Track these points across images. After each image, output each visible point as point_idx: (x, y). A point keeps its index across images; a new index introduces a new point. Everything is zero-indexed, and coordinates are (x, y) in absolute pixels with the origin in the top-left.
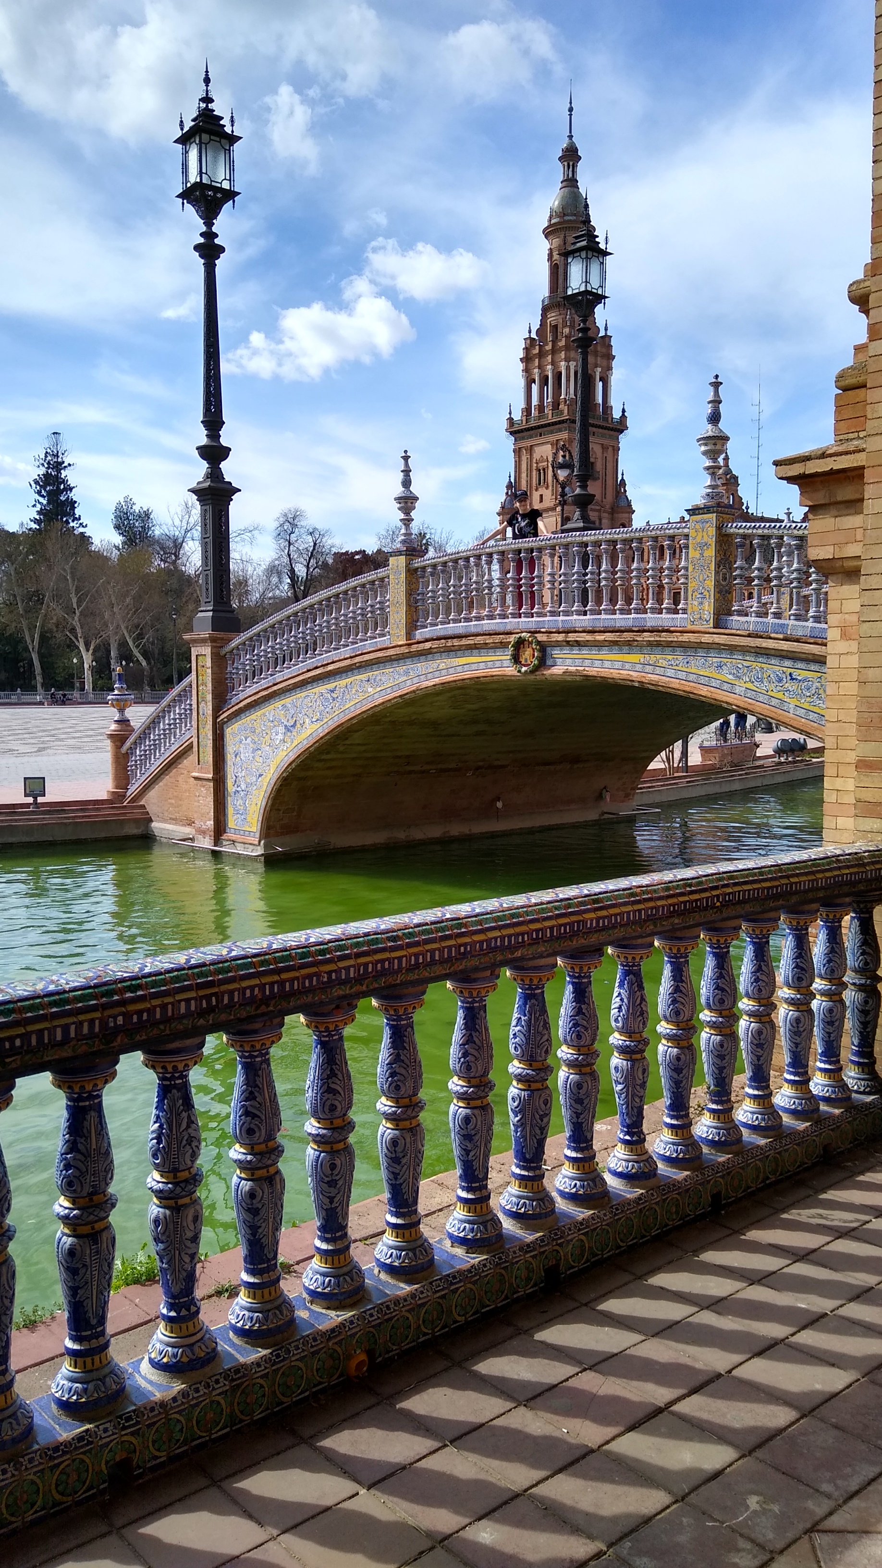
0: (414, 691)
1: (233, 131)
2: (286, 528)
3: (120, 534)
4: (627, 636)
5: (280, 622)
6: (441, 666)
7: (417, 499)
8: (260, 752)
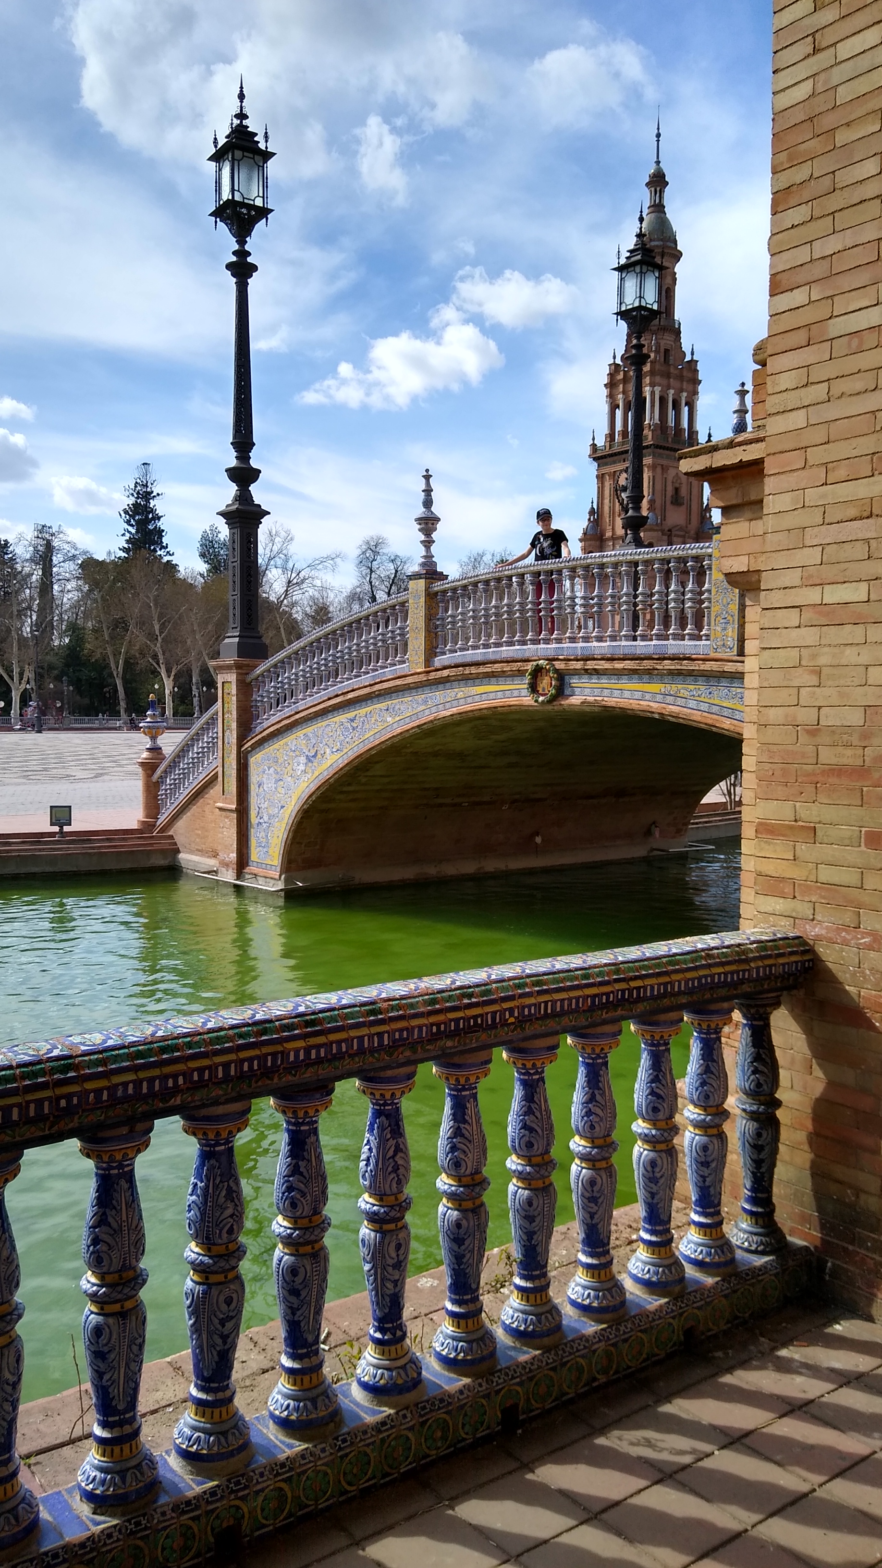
0: (431, 721)
1: (266, 148)
2: (368, 555)
3: (205, 562)
4: (647, 664)
5: (303, 648)
6: (459, 695)
7: (438, 520)
8: (282, 783)
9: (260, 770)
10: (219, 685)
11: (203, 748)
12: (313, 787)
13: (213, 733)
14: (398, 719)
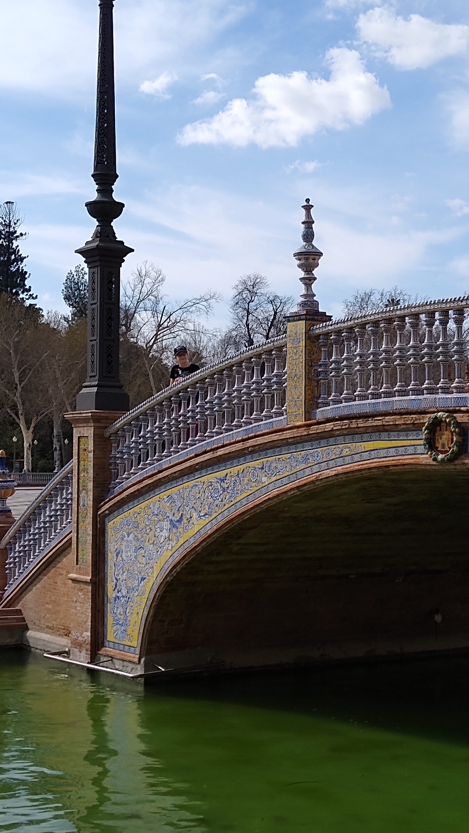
5: (168, 399)
8: (143, 551)
9: (119, 535)
10: (75, 440)
11: (56, 511)
12: (177, 557)
13: (67, 494)
14: (274, 479)
